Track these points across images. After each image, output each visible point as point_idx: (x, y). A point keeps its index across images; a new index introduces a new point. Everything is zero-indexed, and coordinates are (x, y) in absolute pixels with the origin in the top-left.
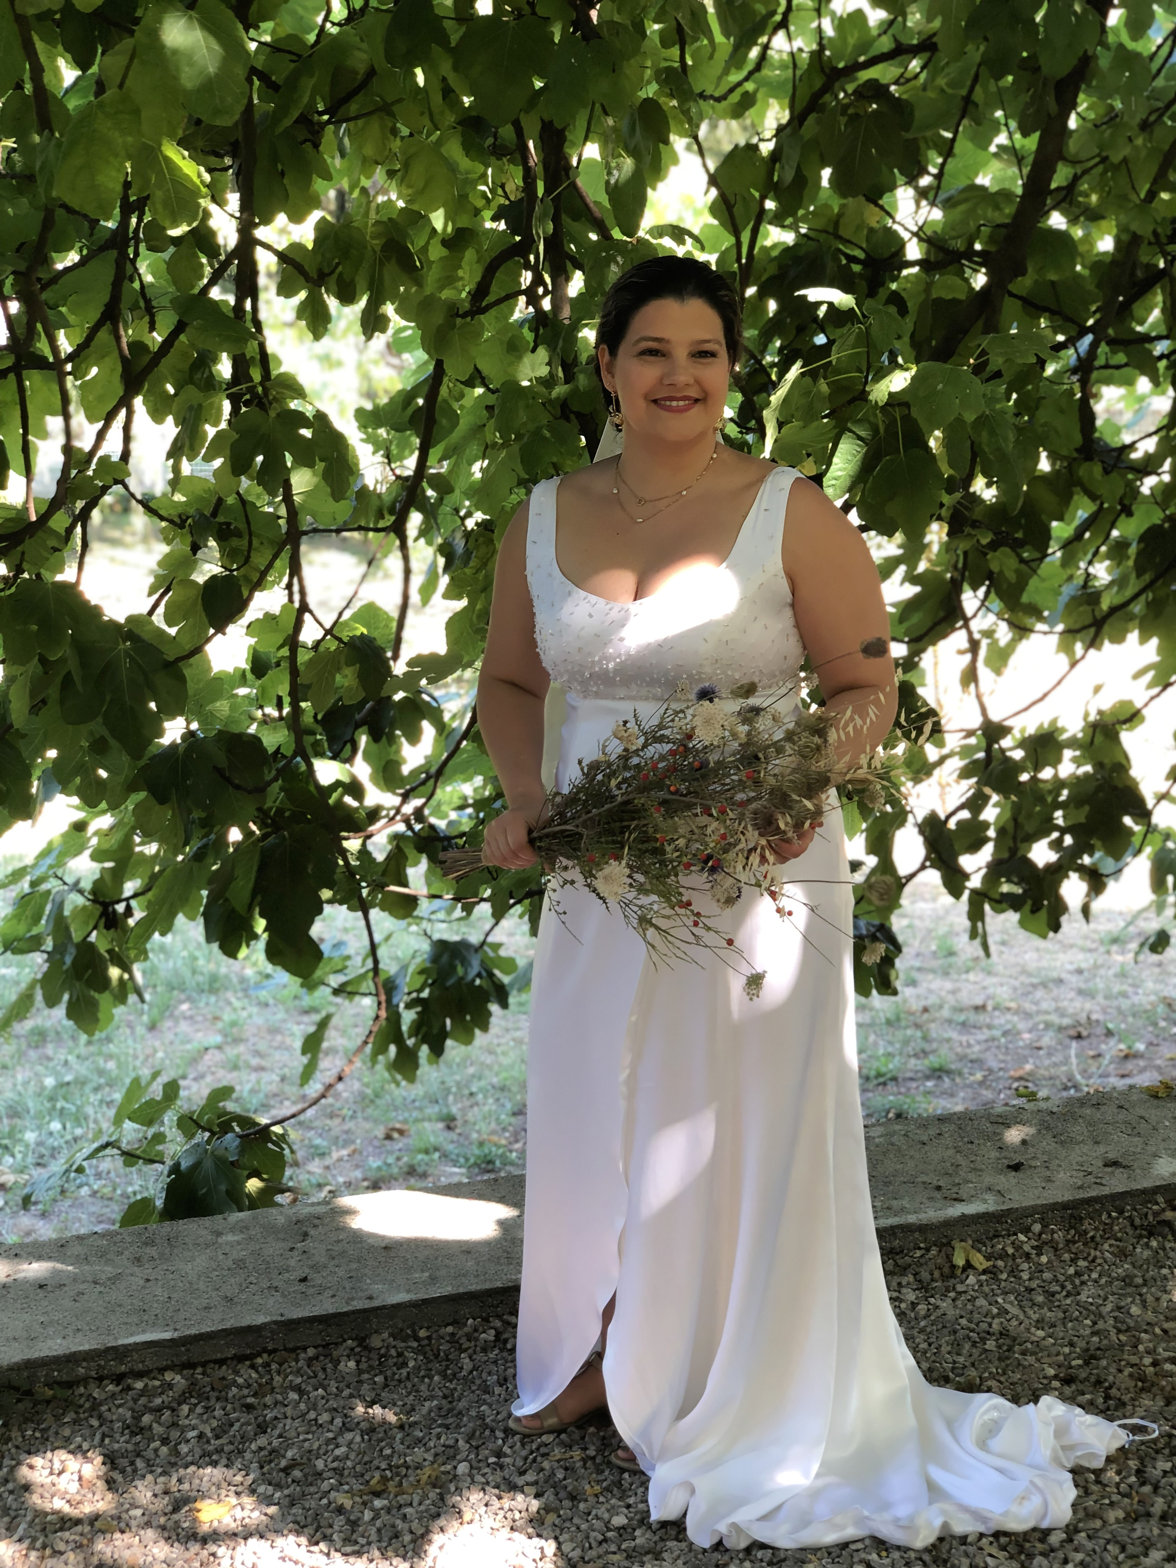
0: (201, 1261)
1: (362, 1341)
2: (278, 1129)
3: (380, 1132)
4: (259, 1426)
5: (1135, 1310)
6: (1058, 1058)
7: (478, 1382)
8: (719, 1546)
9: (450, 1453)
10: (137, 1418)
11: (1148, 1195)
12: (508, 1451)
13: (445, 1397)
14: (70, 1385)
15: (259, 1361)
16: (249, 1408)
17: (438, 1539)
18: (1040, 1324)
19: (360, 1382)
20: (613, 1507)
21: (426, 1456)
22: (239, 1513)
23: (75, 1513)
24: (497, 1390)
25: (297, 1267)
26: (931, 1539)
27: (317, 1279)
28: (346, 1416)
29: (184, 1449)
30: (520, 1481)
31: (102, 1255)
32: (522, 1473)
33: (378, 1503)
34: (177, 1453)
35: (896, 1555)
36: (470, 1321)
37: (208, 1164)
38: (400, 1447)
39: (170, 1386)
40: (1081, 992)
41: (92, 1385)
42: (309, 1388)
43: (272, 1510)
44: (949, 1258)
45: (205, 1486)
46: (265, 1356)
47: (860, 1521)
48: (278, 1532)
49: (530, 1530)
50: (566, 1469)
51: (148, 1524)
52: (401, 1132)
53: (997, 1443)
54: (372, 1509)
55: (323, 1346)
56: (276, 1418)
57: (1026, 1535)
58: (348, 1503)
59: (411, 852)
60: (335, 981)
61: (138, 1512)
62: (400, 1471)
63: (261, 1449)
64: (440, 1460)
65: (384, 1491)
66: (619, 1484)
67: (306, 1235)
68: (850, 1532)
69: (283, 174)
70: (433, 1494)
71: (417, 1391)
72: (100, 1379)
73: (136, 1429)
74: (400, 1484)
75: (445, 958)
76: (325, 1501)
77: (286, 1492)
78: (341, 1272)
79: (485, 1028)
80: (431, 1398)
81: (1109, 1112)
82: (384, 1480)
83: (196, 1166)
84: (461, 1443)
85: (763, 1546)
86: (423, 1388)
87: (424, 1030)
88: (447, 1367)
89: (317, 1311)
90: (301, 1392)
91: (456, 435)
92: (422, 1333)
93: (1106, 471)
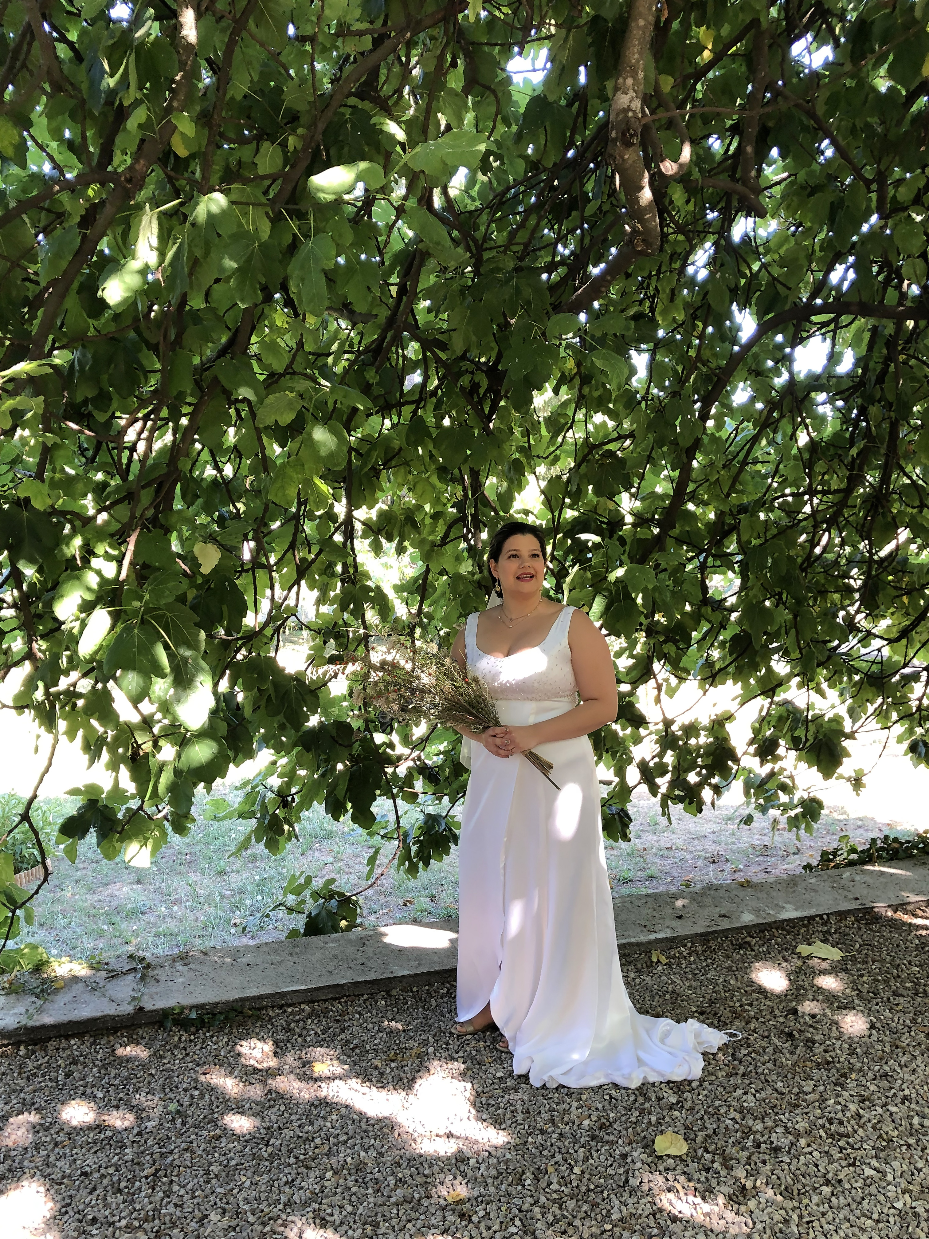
0: (318, 955)
2: (354, 898)
3: (401, 902)
4: (341, 1029)
5: (732, 982)
6: (704, 872)
7: (439, 1011)
8: (544, 1086)
9: (426, 1043)
10: (289, 1025)
11: (739, 930)
12: (451, 1042)
13: (424, 1018)
14: (259, 1009)
15: (343, 1000)
16: (338, 1021)
17: (419, 1082)
18: (690, 988)
19: (386, 1011)
20: (497, 1068)
21: (415, 1044)
22: (331, 1068)
23: (259, 1067)
24: (447, 1015)
25: (360, 958)
26: (639, 1084)
27: (369, 964)
28: (380, 1025)
29: (308, 1039)
30: (456, 1056)
31: (276, 951)
32: (457, 1053)
33: (393, 1065)
34: (305, 1041)
35: (623, 1091)
36: (436, 984)
37: (324, 913)
38: (402, 1039)
39: (303, 1011)
40: (714, 842)
41: (269, 1010)
42: (364, 1013)
43: (346, 1067)
44: (650, 958)
45: (317, 1055)
46: (345, 998)
47: (607, 1075)
48: (349, 1077)
49: (460, 1078)
50: (477, 1051)
51: (291, 1072)
52: (411, 902)
53: (668, 1041)
54: (390, 1068)
55: (371, 994)
56: (349, 1026)
57: (681, 1083)
58: (379, 1065)
59: (415, 774)
60: (382, 832)
61: (287, 1067)
62: (403, 1050)
63: (342, 1040)
64: (421, 1046)
65: (396, 1059)
66: (500, 1058)
67: (364, 944)
68: (602, 1081)
69: (364, 490)
70: (417, 1061)
71: (412, 1015)
72: (273, 1007)
73: (287, 1030)
74: (403, 1056)
75: (430, 822)
76: (369, 1064)
77: (352, 1059)
78: (379, 961)
79: (448, 854)
80: (418, 1018)
81: (722, 893)
82: (396, 1054)
83: (318, 915)
84: (430, 1038)
85: (564, 1087)
86: (414, 1014)
87: (421, 855)
88: (425, 1005)
89: (368, 978)
90: (360, 1014)
91: (435, 596)
92: (415, 989)
93: (713, 609)
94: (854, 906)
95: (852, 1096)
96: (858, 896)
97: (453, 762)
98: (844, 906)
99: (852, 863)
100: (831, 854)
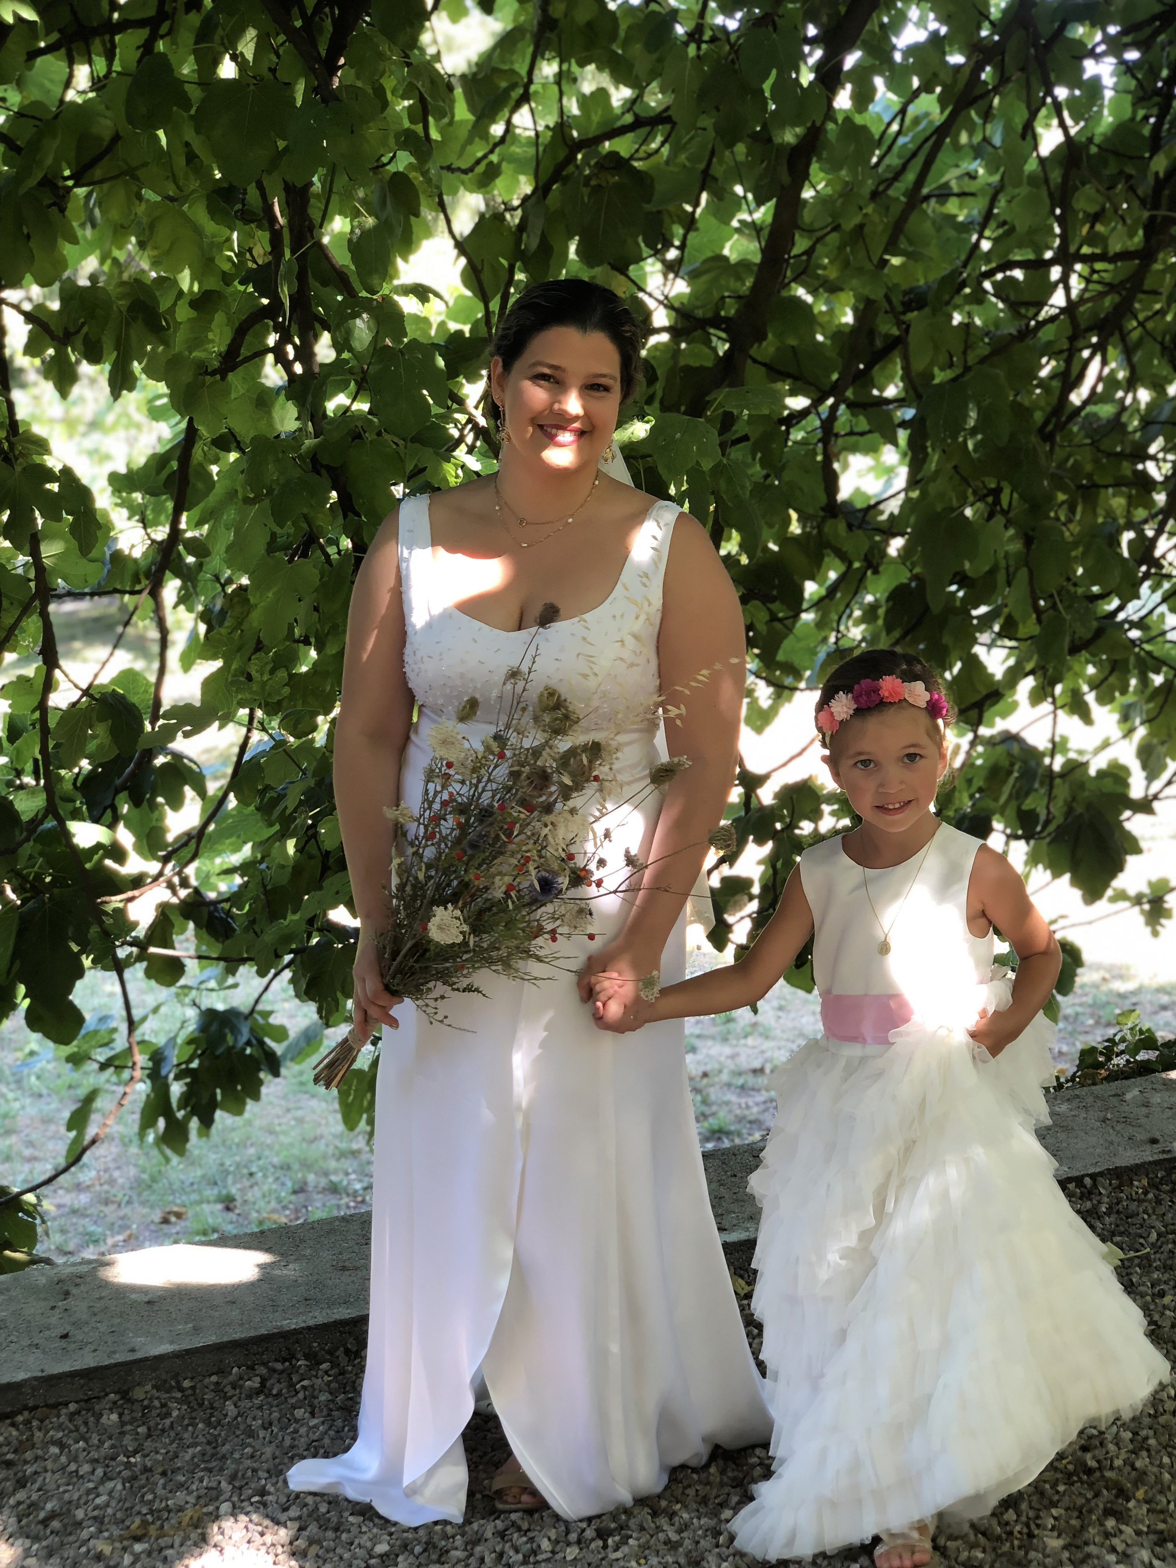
1: (125, 1394)
2: (28, 1198)
3: (157, 1216)
4: (18, 1481)
7: (242, 1427)
9: (213, 1495)
12: (272, 1489)
13: (209, 1443)
15: (20, 1418)
16: (8, 1464)
19: (123, 1433)
20: (375, 1536)
21: (188, 1498)
24: (262, 1433)
25: (57, 1323)
27: (78, 1335)
28: (107, 1466)
30: (283, 1517)
32: (285, 1509)
33: (138, 1547)
36: (235, 1370)
42: (70, 1442)
43: (30, 1562)
46: (26, 1413)
50: (330, 1503)
52: (179, 1215)
54: (133, 1553)
55: (86, 1401)
56: (36, 1473)
58: (107, 1549)
59: (176, 919)
60: (102, 1055)
62: (161, 1515)
63: (19, 1503)
64: (202, 1501)
65: (144, 1535)
67: (67, 1294)
69: (28, 237)
70: (195, 1535)
71: (181, 1439)
74: (162, 1527)
75: (214, 1027)
76: (83, 1549)
77: (44, 1543)
78: (103, 1328)
79: (256, 1096)
80: (195, 1445)
82: (145, 1524)
84: (224, 1485)
86: (186, 1435)
87: (193, 1101)
88: (212, 1415)
89: (78, 1366)
90: (62, 1445)
91: (212, 499)
92: (187, 1384)
93: (850, 527)
94: (1148, 1155)
96: (1157, 1135)
97: (264, 886)
98: (1128, 1157)
99: (1145, 1069)
100: (1101, 1053)
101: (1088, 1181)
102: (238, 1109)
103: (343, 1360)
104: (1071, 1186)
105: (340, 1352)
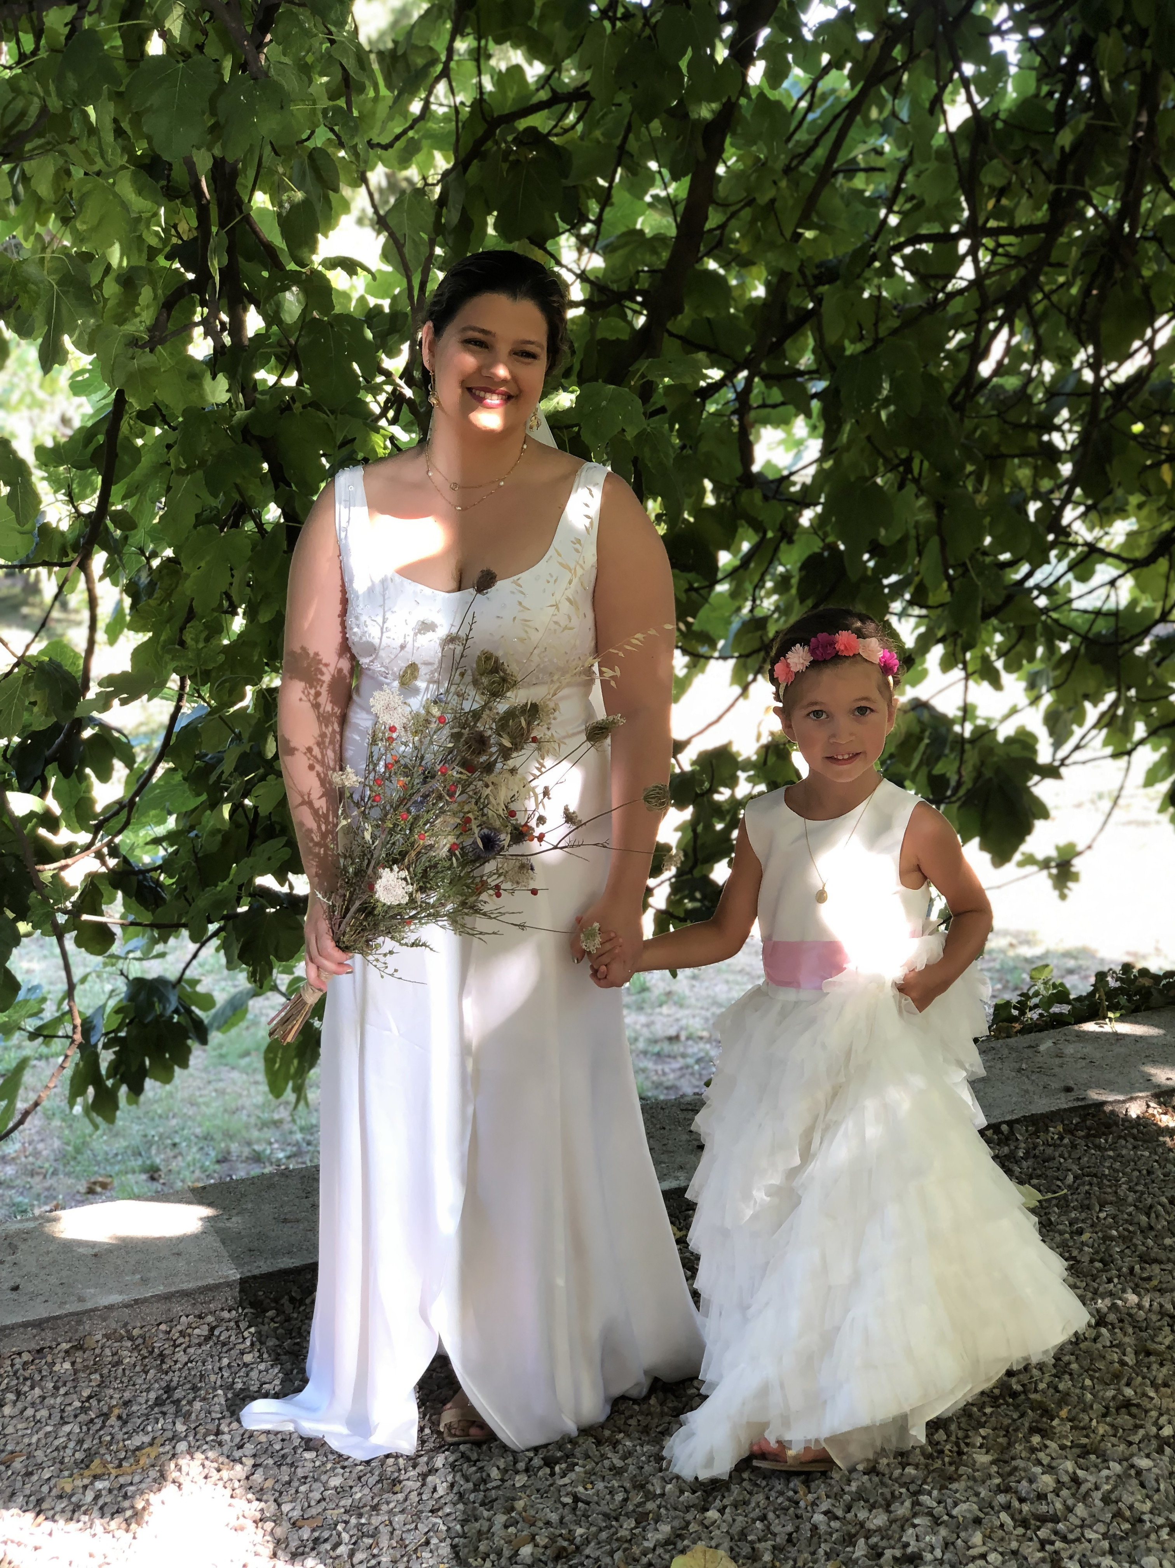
1: (76, 1343)
3: (82, 1186)
9: (169, 1436)
12: (226, 1429)
13: (161, 1388)
19: (76, 1380)
20: (329, 1470)
21: (144, 1439)
24: (212, 1378)
25: (7, 1277)
27: (27, 1287)
28: (63, 1411)
30: (237, 1454)
32: (240, 1447)
33: (99, 1485)
36: (184, 1319)
38: (116, 1433)
42: (26, 1389)
49: (250, 1496)
50: (283, 1440)
52: (104, 1185)
54: (94, 1491)
58: (67, 1488)
59: (105, 888)
62: (119, 1454)
64: (158, 1442)
65: (104, 1474)
67: (15, 1248)
70: (152, 1473)
71: (134, 1385)
74: (120, 1466)
75: (142, 996)
76: (46, 1488)
77: (7, 1483)
78: (53, 1280)
79: (184, 1064)
80: (148, 1390)
82: (103, 1463)
84: (179, 1426)
86: (138, 1381)
87: (123, 1069)
88: (163, 1362)
89: (30, 1316)
91: (138, 473)
93: (766, 498)
94: (1063, 1102)
95: (1063, 1447)
96: (1071, 1084)
97: (196, 854)
98: (1042, 1105)
99: (1058, 1022)
100: (1015, 1008)
101: (1004, 1128)
102: (166, 1077)
103: (288, 1307)
104: (989, 1133)
105: (285, 1300)
